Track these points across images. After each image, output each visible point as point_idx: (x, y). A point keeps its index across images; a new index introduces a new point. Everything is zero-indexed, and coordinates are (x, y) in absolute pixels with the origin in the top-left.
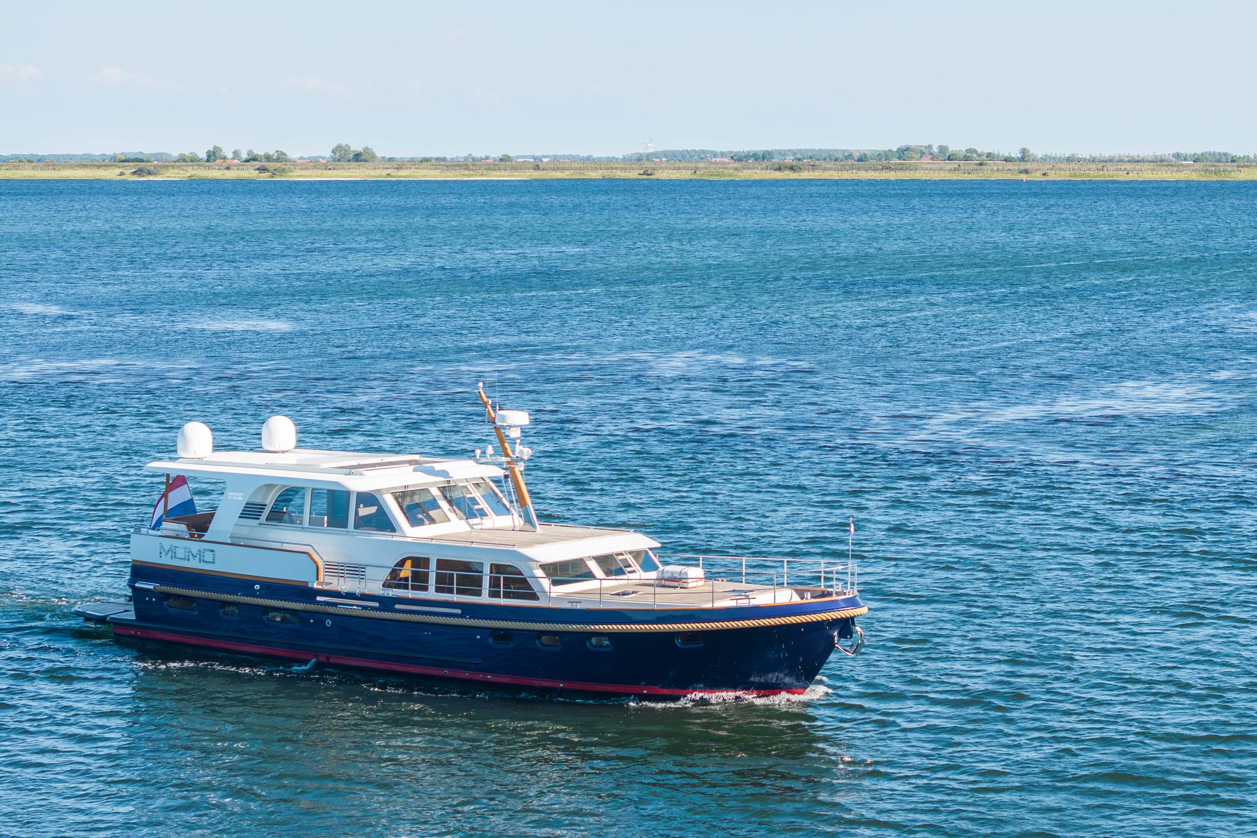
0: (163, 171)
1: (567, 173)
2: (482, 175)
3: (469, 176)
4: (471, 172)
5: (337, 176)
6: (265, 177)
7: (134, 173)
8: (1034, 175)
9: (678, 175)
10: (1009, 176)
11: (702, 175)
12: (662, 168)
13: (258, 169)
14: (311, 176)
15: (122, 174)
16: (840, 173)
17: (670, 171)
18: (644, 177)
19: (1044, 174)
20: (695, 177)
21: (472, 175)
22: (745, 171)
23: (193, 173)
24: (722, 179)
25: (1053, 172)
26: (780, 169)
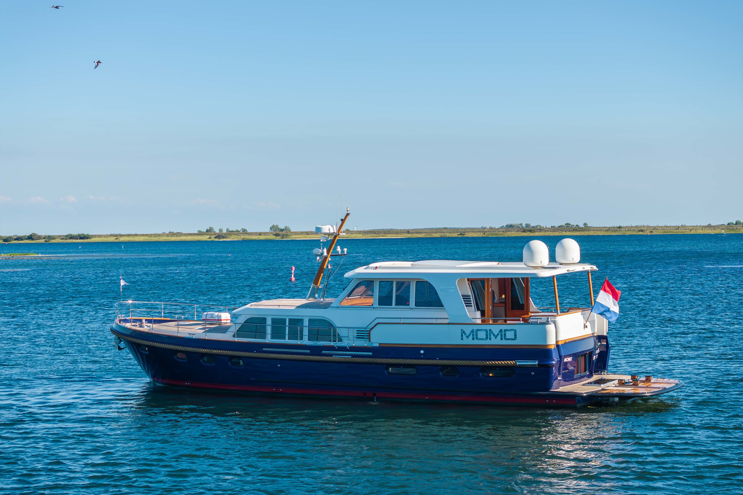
0: (229, 236)
1: (423, 235)
2: (383, 236)
3: (377, 237)
4: (377, 235)
5: (314, 238)
6: (278, 238)
7: (216, 237)
8: (646, 232)
9: (476, 235)
10: (634, 233)
11: (488, 235)
12: (468, 232)
13: (275, 235)
14: (301, 238)
15: (210, 238)
16: (553, 233)
17: (472, 233)
18: (461, 236)
19: (651, 232)
20: (485, 236)
21: (378, 236)
22: (508, 233)
23: (244, 237)
24: (499, 236)
25: (654, 231)
26: (524, 231)
